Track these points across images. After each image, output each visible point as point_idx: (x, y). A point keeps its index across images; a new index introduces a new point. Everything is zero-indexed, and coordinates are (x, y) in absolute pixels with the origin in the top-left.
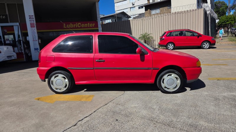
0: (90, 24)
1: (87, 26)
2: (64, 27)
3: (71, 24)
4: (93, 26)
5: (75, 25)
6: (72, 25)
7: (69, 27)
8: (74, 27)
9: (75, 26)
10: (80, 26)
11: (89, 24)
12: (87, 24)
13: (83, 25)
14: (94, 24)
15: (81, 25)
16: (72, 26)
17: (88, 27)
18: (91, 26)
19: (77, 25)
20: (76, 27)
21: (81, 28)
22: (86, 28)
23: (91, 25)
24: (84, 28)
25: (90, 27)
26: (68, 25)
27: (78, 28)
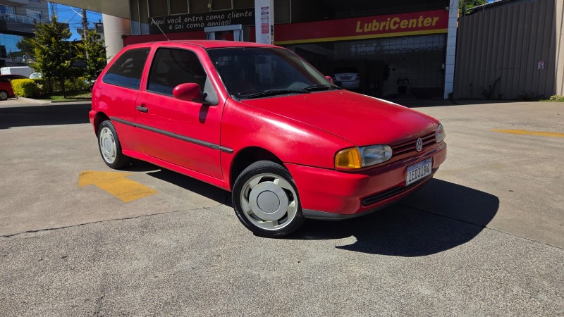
0: (424, 18)
1: (414, 26)
2: (358, 30)
3: (375, 21)
4: (434, 24)
5: (383, 24)
6: (378, 24)
7: (369, 30)
8: (381, 29)
9: (384, 26)
10: (397, 26)
11: (421, 18)
12: (417, 18)
13: (404, 24)
14: (436, 19)
15: (399, 23)
16: (376, 27)
17: (417, 28)
18: (425, 25)
19: (388, 23)
20: (387, 28)
21: (399, 30)
22: (412, 29)
23: (428, 21)
24: (407, 29)
25: (423, 28)
26: (366, 25)
27: (390, 31)
